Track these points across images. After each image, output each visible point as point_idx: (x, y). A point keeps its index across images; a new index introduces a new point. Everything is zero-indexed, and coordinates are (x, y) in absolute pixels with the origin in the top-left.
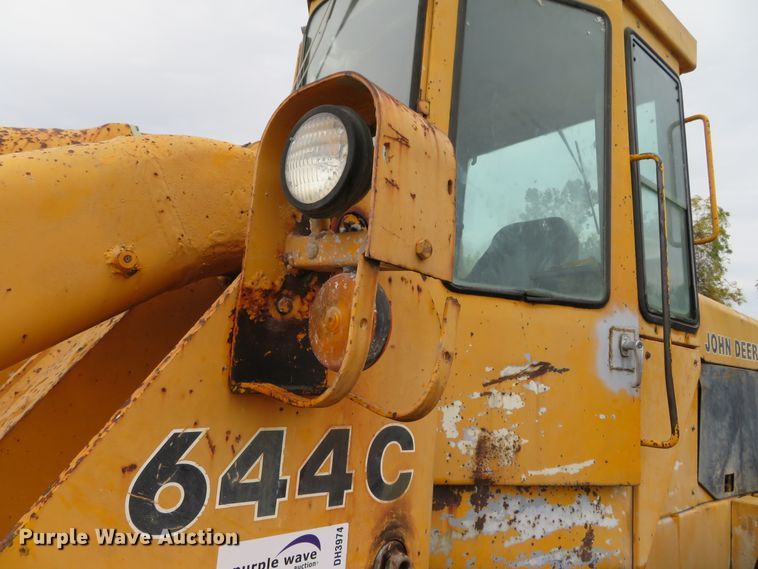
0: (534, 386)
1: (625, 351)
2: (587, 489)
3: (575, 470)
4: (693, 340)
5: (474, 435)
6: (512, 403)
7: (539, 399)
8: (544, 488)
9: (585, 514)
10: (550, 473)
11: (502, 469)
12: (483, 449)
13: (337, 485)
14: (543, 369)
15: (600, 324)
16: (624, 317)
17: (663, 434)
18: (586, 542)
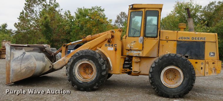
0: (134, 43)
2: (139, 50)
3: (137, 49)
4: (156, 39)
6: (133, 44)
7: (134, 44)
9: (139, 52)
10: (135, 49)
11: (132, 49)
12: (130, 47)
13: (113, 46)
14: (135, 42)
15: (139, 38)
16: (141, 37)
18: (139, 54)
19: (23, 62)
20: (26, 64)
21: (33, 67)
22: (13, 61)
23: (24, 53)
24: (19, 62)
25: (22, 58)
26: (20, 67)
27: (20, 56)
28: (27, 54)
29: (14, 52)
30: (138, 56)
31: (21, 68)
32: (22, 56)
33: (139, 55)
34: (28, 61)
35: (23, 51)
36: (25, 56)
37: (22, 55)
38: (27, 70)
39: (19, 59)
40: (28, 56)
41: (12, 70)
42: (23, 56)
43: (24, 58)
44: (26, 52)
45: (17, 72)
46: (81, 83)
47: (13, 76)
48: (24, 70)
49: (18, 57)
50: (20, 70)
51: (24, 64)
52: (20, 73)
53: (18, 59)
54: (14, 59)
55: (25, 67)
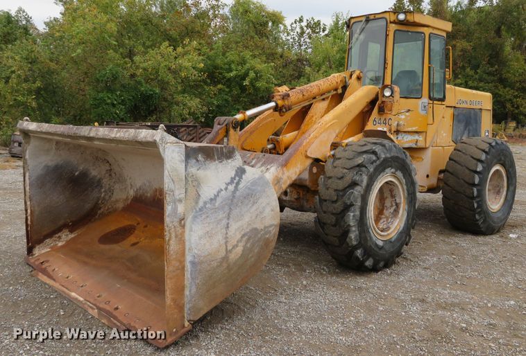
0: (407, 114)
1: (425, 107)
2: (417, 132)
3: (414, 129)
4: (443, 103)
5: (396, 123)
6: (403, 117)
7: (408, 116)
8: (409, 132)
9: (416, 137)
10: (410, 129)
11: (402, 129)
12: (398, 125)
13: (385, 124)
14: (409, 110)
15: (420, 102)
16: (425, 100)
17: (431, 122)
18: (417, 142)
19: (236, 212)
20: (247, 219)
21: (271, 226)
22: (195, 217)
23: (241, 172)
24: (221, 215)
25: (234, 197)
26: (223, 242)
27: (223, 187)
28: (252, 173)
29: (201, 173)
30: (414, 146)
31: (226, 243)
32: (231, 188)
33: (416, 144)
34: (254, 203)
35: (237, 161)
36: (241, 186)
37: (232, 179)
38: (248, 245)
39: (219, 200)
40: (254, 183)
41: (193, 263)
42: (238, 184)
43: (238, 193)
44: (247, 168)
45: (215, 264)
46: (382, 248)
47: (194, 290)
48: (239, 249)
49: (216, 196)
50: (223, 253)
51: (239, 223)
52: (225, 265)
53: (217, 204)
54: (201, 204)
55: (243, 236)
